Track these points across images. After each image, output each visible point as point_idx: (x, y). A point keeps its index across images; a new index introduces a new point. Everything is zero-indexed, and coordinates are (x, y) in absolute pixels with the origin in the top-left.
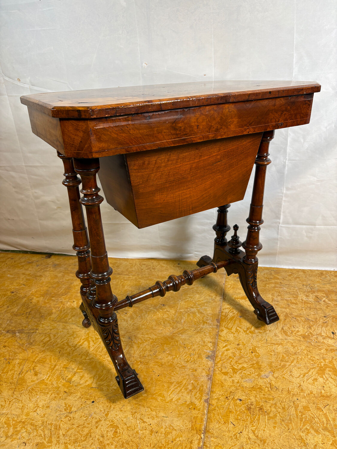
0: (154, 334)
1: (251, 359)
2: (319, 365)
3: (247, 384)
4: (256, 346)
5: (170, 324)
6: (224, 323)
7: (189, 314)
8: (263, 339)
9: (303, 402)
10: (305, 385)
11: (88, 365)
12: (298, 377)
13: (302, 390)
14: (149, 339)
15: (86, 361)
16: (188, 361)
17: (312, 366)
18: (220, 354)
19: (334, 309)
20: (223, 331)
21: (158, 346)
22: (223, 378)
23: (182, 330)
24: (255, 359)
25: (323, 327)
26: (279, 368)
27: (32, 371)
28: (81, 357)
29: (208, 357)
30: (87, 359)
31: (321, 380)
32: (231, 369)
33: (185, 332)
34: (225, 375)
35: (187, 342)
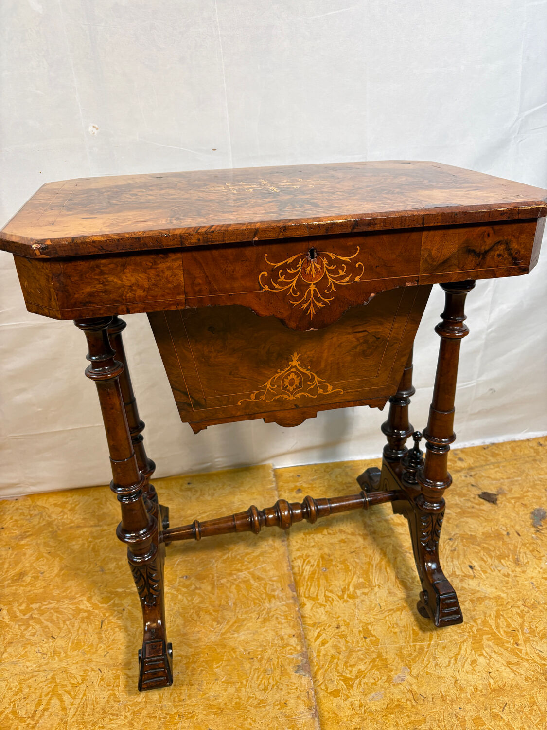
0: (185, 644)
1: (368, 652)
2: (471, 633)
3: (377, 705)
4: (366, 621)
5: (211, 614)
6: (302, 588)
7: (238, 587)
8: (373, 606)
9: (470, 712)
10: (462, 677)
12: (449, 666)
13: (461, 689)
14: (180, 658)
16: (265, 689)
17: (461, 637)
18: (315, 653)
19: (458, 522)
20: (305, 605)
21: (202, 670)
22: (335, 704)
23: (235, 622)
24: (373, 649)
25: (454, 560)
26: (416, 657)
29: (298, 668)
31: (481, 660)
32: (341, 682)
33: (241, 625)
34: (335, 697)
35: (252, 647)
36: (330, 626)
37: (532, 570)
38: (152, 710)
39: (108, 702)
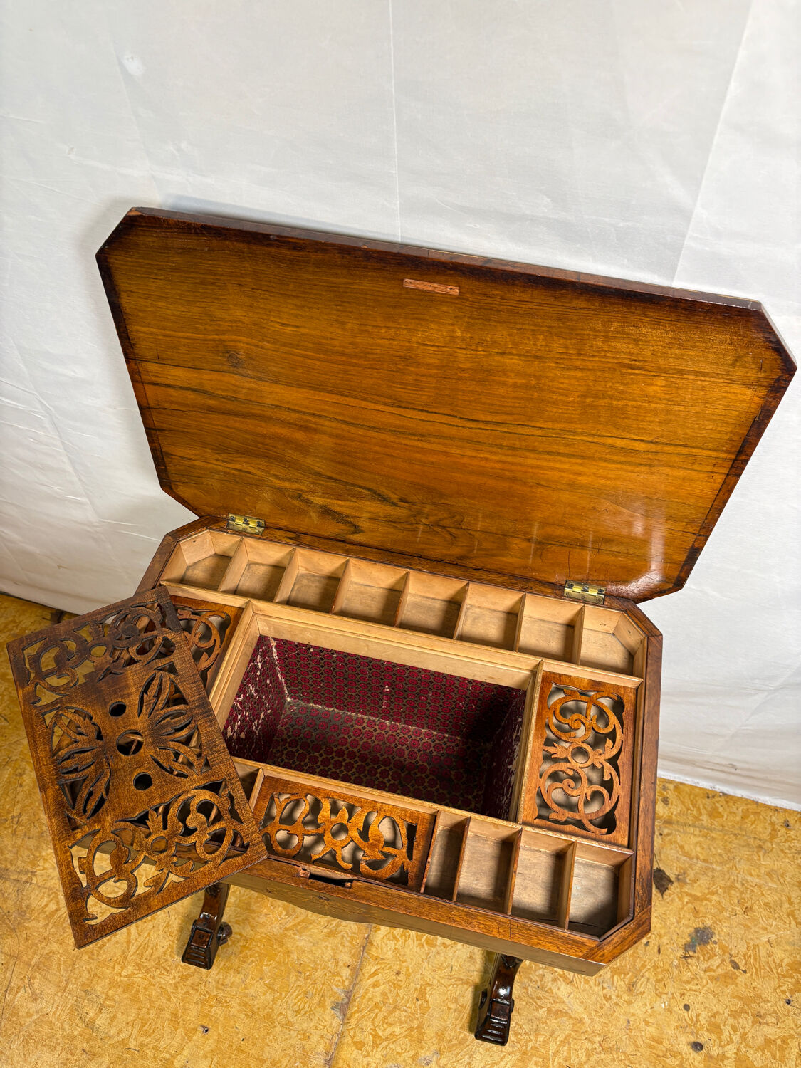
1: (410, 1017)
2: (524, 1048)
4: (428, 981)
8: (445, 965)
11: (124, 991)
14: (238, 937)
15: (121, 981)
16: (298, 1012)
18: (361, 993)
22: (353, 1056)
23: (302, 921)
24: (418, 1016)
26: (453, 1045)
27: (28, 989)
28: (114, 968)
29: (336, 1006)
30: (123, 973)
32: (371, 1037)
33: (307, 928)
34: (358, 1049)
35: (305, 960)
36: (390, 968)
37: (640, 1004)
38: (197, 981)
39: (165, 953)
